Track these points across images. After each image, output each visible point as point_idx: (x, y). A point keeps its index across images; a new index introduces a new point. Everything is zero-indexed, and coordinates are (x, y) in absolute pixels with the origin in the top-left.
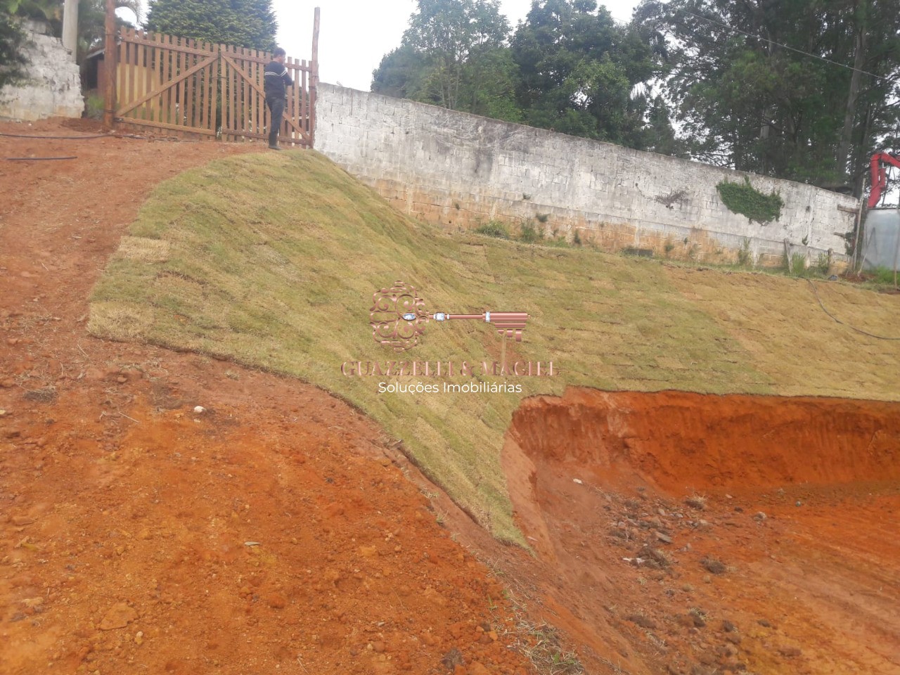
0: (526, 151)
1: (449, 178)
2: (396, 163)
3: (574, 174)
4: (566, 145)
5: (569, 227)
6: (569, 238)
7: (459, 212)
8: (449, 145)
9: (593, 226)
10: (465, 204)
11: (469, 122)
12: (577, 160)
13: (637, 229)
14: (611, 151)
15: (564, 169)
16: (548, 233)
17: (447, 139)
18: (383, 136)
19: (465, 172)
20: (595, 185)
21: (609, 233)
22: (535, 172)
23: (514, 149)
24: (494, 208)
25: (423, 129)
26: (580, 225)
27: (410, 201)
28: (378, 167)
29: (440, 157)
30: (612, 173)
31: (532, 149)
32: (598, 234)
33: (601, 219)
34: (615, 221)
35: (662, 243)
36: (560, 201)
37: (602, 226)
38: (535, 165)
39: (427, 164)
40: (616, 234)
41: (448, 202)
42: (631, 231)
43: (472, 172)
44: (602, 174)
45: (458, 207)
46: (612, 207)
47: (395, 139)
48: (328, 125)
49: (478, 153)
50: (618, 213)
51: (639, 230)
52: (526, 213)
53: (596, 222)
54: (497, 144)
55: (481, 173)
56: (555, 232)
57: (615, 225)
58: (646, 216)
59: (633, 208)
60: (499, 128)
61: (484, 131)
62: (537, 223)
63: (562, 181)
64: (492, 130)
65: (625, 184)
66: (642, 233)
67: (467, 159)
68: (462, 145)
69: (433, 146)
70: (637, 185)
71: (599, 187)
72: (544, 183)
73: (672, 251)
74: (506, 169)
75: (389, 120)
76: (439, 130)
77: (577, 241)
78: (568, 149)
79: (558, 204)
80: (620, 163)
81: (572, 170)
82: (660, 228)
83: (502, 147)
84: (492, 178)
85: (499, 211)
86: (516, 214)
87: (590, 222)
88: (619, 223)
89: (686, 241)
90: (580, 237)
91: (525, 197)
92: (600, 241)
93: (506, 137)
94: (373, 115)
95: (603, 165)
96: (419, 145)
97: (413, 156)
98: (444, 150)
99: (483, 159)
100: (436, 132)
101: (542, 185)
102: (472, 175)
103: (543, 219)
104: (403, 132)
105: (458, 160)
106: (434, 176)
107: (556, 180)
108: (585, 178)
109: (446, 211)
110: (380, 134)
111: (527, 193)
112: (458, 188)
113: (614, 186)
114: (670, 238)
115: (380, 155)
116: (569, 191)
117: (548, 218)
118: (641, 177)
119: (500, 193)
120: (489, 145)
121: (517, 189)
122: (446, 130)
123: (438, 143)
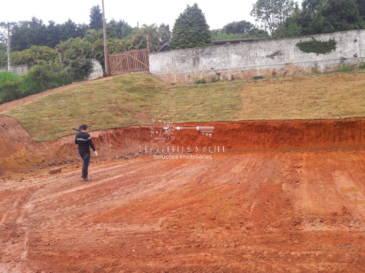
0: (210, 54)
1: (186, 68)
2: (171, 69)
3: (229, 57)
4: (225, 48)
5: (229, 75)
6: (230, 78)
7: (190, 78)
8: (185, 59)
9: (239, 72)
10: (192, 75)
11: (190, 51)
12: (230, 52)
13: (258, 69)
14: (243, 45)
15: (225, 56)
16: (221, 78)
17: (184, 58)
18: (166, 62)
19: (191, 66)
20: (238, 58)
21: (246, 73)
22: (214, 60)
23: (206, 55)
24: (201, 74)
25: (177, 57)
26: (233, 73)
27: (175, 79)
28: (166, 71)
29: (183, 64)
30: (245, 52)
31: (212, 53)
32: (241, 74)
33: (242, 69)
34: (248, 69)
35: (271, 72)
36: (225, 67)
37: (242, 71)
38: (214, 57)
39: (179, 67)
40: (249, 73)
41: (186, 76)
42: (256, 71)
43: (193, 65)
44: (240, 54)
45: (190, 77)
46: (247, 64)
47: (169, 62)
48: (152, 64)
49: (194, 59)
50: (249, 66)
51: (259, 70)
52: (213, 73)
53: (240, 71)
54: (200, 55)
55: (196, 65)
56: (224, 77)
57: (248, 70)
58: (262, 64)
59: (256, 62)
60: (200, 50)
61: (195, 52)
62: (217, 76)
63: (225, 60)
64: (198, 51)
65: (251, 54)
66: (260, 71)
67: (191, 62)
68: (189, 58)
69: (180, 61)
70: (256, 54)
71: (240, 58)
72: (218, 62)
73: (276, 74)
74: (204, 62)
75: (167, 57)
76: (181, 56)
77: (233, 79)
78: (226, 49)
79: (224, 68)
80: (248, 48)
81: (228, 56)
82: (269, 67)
83: (202, 55)
84: (200, 66)
85: (203, 75)
86: (209, 74)
87: (237, 71)
88: (250, 69)
89: (282, 69)
90: (234, 77)
91: (212, 69)
92: (243, 77)
93: (203, 51)
94: (163, 57)
95: (241, 51)
96: (176, 62)
97: (175, 65)
98: (184, 61)
99: (196, 60)
100: (181, 57)
101: (217, 64)
102: (193, 66)
103: (219, 74)
104: (171, 60)
105: (189, 63)
106: (182, 69)
107: (223, 60)
108: (234, 57)
109: (186, 79)
110: (165, 62)
111: (212, 67)
112: (189, 71)
113: (246, 56)
114: (274, 70)
115: (166, 68)
116: (228, 63)
117: (221, 73)
118: (258, 50)
119: (203, 69)
120: (198, 56)
121: (209, 67)
122: (184, 55)
123: (181, 60)
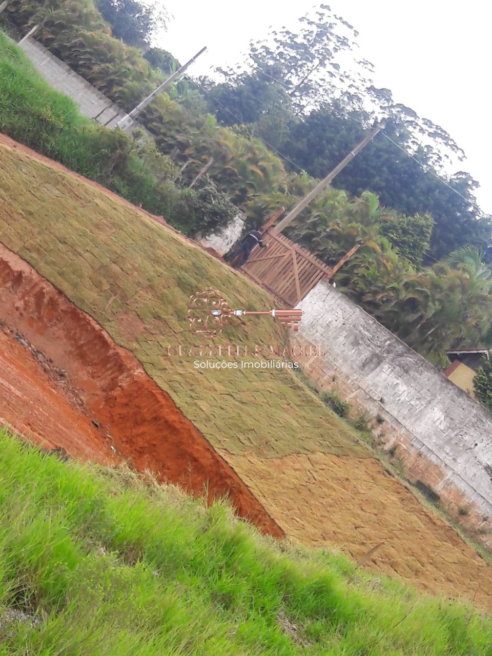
0: (406, 371)
1: (345, 360)
2: (324, 337)
3: (430, 406)
4: (439, 383)
5: (394, 439)
6: (387, 447)
7: (332, 383)
8: (361, 342)
9: (412, 451)
10: (341, 379)
11: (384, 336)
12: (439, 398)
13: (447, 478)
14: (473, 407)
15: (425, 398)
16: (376, 432)
17: (362, 339)
18: (330, 320)
19: (357, 363)
20: (440, 424)
21: (422, 464)
22: (402, 388)
23: (399, 366)
24: (354, 394)
25: (354, 326)
26: (404, 442)
27: (311, 361)
28: (313, 334)
29: (350, 346)
30: (461, 423)
31: (412, 373)
32: (412, 459)
33: (423, 450)
34: (433, 458)
35: (462, 504)
36: (404, 418)
37: (420, 455)
38: (406, 384)
39: (340, 346)
40: (426, 469)
41: (332, 373)
42: (441, 475)
43: (361, 365)
44: (452, 419)
45: (333, 380)
46: (441, 448)
47: (334, 324)
48: (309, 301)
49: (375, 355)
50: (442, 456)
51: (449, 480)
52: (374, 411)
53: (417, 449)
54: (391, 356)
55: (366, 368)
56: (382, 435)
57: (431, 461)
58: (466, 474)
59: (459, 460)
60: (400, 348)
61: (389, 345)
62: (374, 421)
63: (416, 405)
64: (395, 347)
65: (467, 438)
66: (449, 483)
67: (366, 354)
68: (369, 346)
69: (352, 338)
70: (476, 445)
71: (442, 427)
72: (402, 399)
73: (465, 517)
74: (384, 376)
75: (340, 312)
76: (363, 331)
77: (392, 452)
78: (438, 387)
79: (400, 420)
80: (474, 420)
81: (430, 402)
82: (469, 491)
83: (393, 360)
84: (370, 375)
85: (356, 397)
86: (366, 406)
87: (412, 445)
88: (436, 463)
89: (485, 520)
90: (397, 452)
91: (382, 400)
92: (409, 465)
93: (401, 355)
94: (335, 306)
95: (458, 413)
96: (345, 333)
97: (336, 338)
98: (356, 343)
99: (375, 361)
100: (360, 331)
101: (399, 400)
102: (360, 367)
103: (380, 421)
104: (342, 323)
105: (359, 354)
106: (338, 355)
107: (412, 402)
108: (436, 414)
109: (326, 377)
110: (329, 318)
111: (385, 398)
112: (345, 369)
113: (455, 433)
114: (473, 505)
115: (319, 328)
116: (416, 415)
117: (384, 423)
118: (484, 441)
119: (368, 387)
120: (385, 355)
121: (381, 392)
122: (366, 333)
123: (356, 338)
